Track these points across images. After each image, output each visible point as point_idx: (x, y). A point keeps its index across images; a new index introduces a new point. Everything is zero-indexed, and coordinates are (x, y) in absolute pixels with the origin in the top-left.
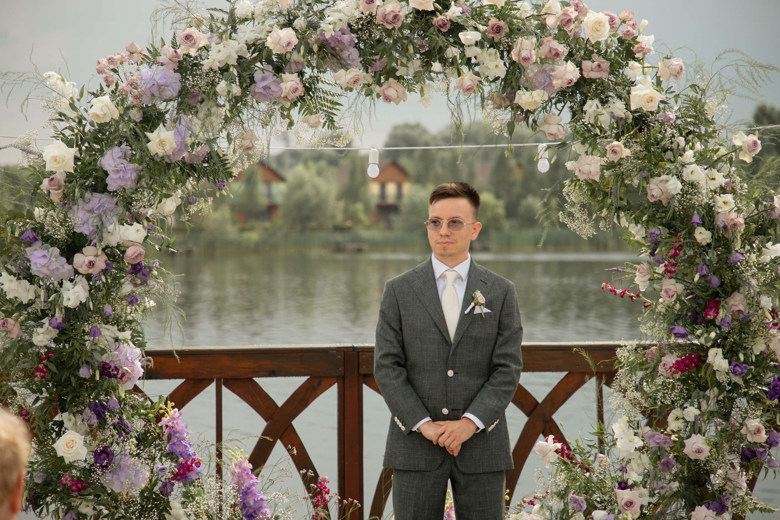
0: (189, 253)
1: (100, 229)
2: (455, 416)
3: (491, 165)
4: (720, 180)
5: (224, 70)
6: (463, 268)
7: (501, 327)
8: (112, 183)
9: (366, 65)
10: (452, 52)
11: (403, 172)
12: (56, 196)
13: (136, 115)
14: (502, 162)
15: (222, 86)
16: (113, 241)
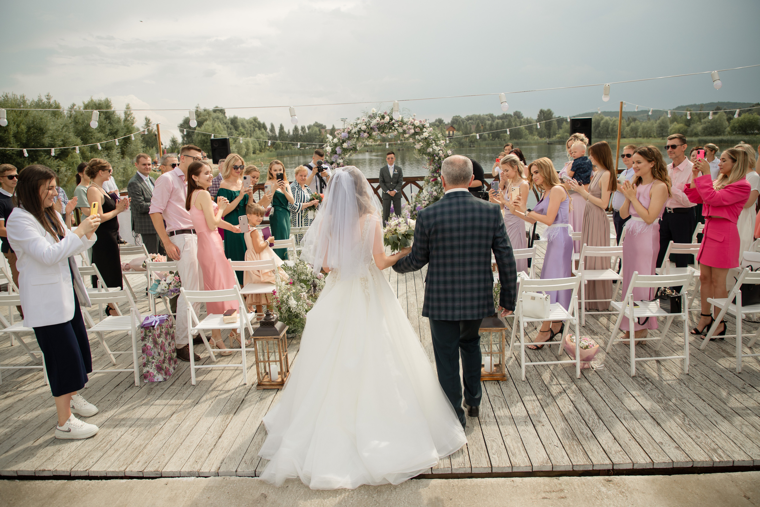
0: (403, 150)
1: (336, 161)
2: (392, 190)
3: (475, 126)
4: (440, 148)
5: (355, 133)
6: (393, 166)
7: (399, 175)
8: (338, 153)
9: (379, 131)
10: (393, 128)
11: (454, 128)
12: (329, 155)
13: (341, 141)
14: (478, 125)
15: (355, 136)
16: (338, 162)
